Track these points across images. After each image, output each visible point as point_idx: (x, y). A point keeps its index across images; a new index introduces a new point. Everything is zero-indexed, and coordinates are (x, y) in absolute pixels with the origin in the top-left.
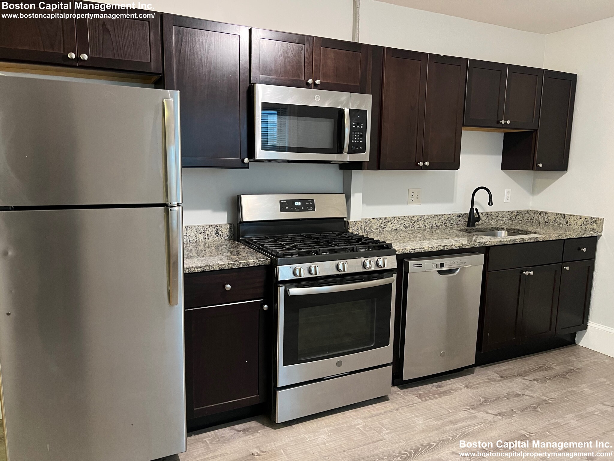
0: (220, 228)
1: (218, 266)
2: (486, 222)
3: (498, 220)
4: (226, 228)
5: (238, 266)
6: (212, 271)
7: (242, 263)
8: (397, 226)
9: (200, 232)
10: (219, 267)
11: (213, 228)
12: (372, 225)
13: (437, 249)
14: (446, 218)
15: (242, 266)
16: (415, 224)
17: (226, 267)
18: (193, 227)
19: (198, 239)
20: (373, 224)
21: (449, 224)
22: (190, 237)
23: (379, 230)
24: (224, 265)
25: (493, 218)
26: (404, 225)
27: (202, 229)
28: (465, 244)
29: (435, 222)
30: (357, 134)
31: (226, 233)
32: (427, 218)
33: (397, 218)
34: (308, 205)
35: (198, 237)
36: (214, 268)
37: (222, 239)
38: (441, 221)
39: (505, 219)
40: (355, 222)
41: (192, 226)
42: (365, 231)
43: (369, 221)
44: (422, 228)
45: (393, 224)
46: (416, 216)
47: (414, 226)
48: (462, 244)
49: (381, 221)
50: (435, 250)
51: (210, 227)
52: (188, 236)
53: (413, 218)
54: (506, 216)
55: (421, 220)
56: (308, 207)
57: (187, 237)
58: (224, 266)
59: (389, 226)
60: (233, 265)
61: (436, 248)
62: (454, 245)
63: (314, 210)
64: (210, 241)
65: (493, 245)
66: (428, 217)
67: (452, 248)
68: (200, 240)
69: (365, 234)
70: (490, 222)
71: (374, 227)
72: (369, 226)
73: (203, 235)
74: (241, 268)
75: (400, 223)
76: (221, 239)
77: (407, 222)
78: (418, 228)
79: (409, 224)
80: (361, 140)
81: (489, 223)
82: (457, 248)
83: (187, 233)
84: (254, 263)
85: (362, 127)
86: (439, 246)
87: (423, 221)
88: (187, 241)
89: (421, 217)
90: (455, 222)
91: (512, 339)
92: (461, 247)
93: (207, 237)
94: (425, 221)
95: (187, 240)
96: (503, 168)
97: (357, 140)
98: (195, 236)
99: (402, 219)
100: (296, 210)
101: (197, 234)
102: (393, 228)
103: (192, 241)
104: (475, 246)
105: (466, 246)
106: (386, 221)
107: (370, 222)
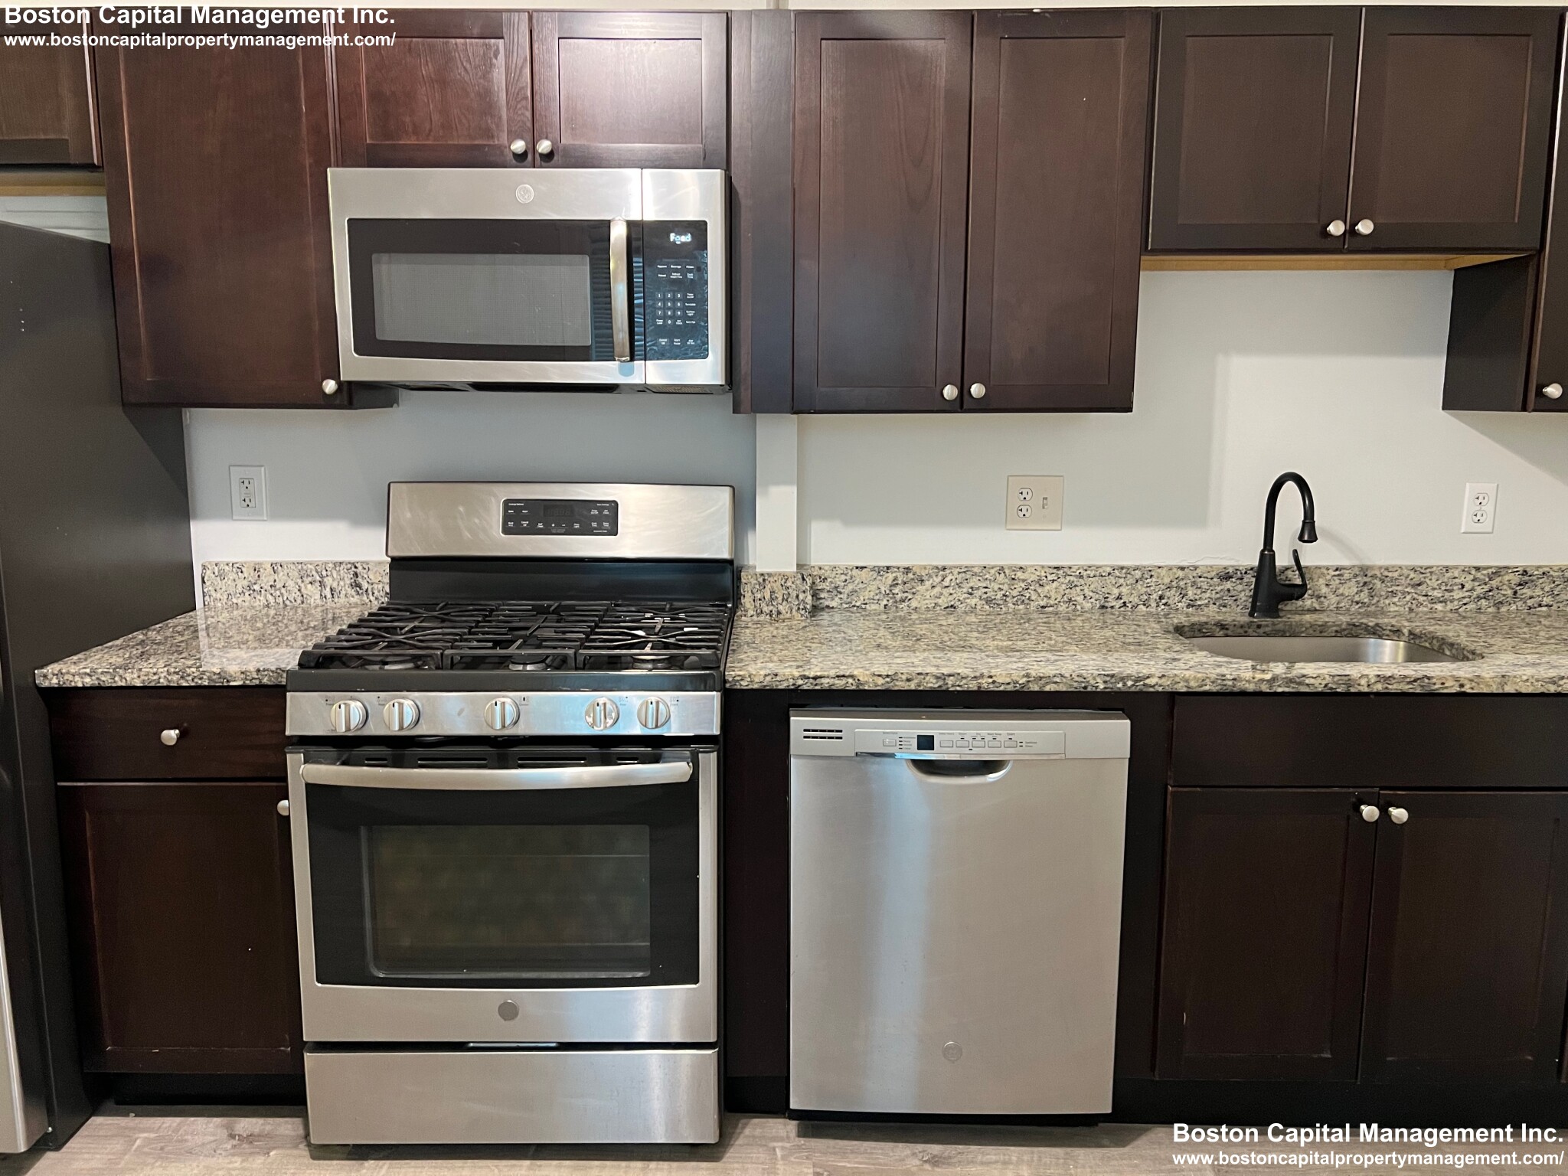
0: (365, 571)
1: (139, 677)
2: (1357, 603)
3: (1421, 599)
4: (382, 572)
5: (196, 680)
6: (121, 687)
7: (208, 674)
8: (955, 595)
9: (310, 579)
10: (142, 678)
11: (345, 570)
12: (857, 588)
13: (912, 686)
14: (1167, 580)
15: (207, 681)
16: (1028, 595)
17: (162, 680)
18: (293, 567)
19: (306, 598)
20: (861, 586)
21: (1180, 602)
22: (283, 590)
23: (886, 606)
24: (155, 674)
25: (1394, 588)
26: (985, 596)
27: (314, 573)
28: (1041, 678)
29: (1116, 592)
30: (674, 300)
31: (380, 586)
32: (1081, 577)
33: (956, 571)
34: (595, 518)
35: (306, 592)
36: (128, 679)
37: (370, 601)
38: (1145, 590)
39: (1457, 594)
40: (762, 575)
41: (287, 563)
42: (801, 607)
43: (846, 575)
44: (1060, 609)
45: (937, 590)
46: (1032, 566)
47: (1026, 601)
48: (1028, 675)
49: (891, 576)
50: (901, 685)
51: (338, 569)
52: (279, 589)
53: (1020, 574)
54: (1463, 586)
55: (1053, 581)
56: (594, 525)
57: (275, 590)
58: (156, 677)
59: (923, 597)
60: (182, 677)
61: (908, 680)
62: (991, 677)
63: (614, 531)
64: (338, 604)
65: (1184, 690)
66: (1085, 574)
67: (979, 687)
68: (312, 600)
69: (802, 615)
70: (1381, 604)
71: (867, 595)
72: (847, 591)
73: (320, 588)
74: (205, 687)
75: (966, 588)
76: (368, 601)
77: (996, 587)
78: (1043, 607)
79: (1003, 592)
80: (691, 319)
81: (1372, 608)
82: (1002, 688)
83: (275, 581)
84: (242, 676)
85: (690, 276)
86: (918, 674)
87: (1064, 587)
88: (277, 600)
89: (1055, 571)
90: (1208, 595)
91: (1316, 1056)
92: (1023, 685)
93: (329, 596)
94: (1072, 586)
95: (277, 598)
96: (1446, 406)
97: (674, 317)
98: (296, 590)
99: (975, 574)
100: (554, 531)
101: (302, 585)
102: (940, 601)
103: (291, 602)
104: (1089, 689)
105: (1047, 683)
106: (913, 579)
107: (848, 578)
